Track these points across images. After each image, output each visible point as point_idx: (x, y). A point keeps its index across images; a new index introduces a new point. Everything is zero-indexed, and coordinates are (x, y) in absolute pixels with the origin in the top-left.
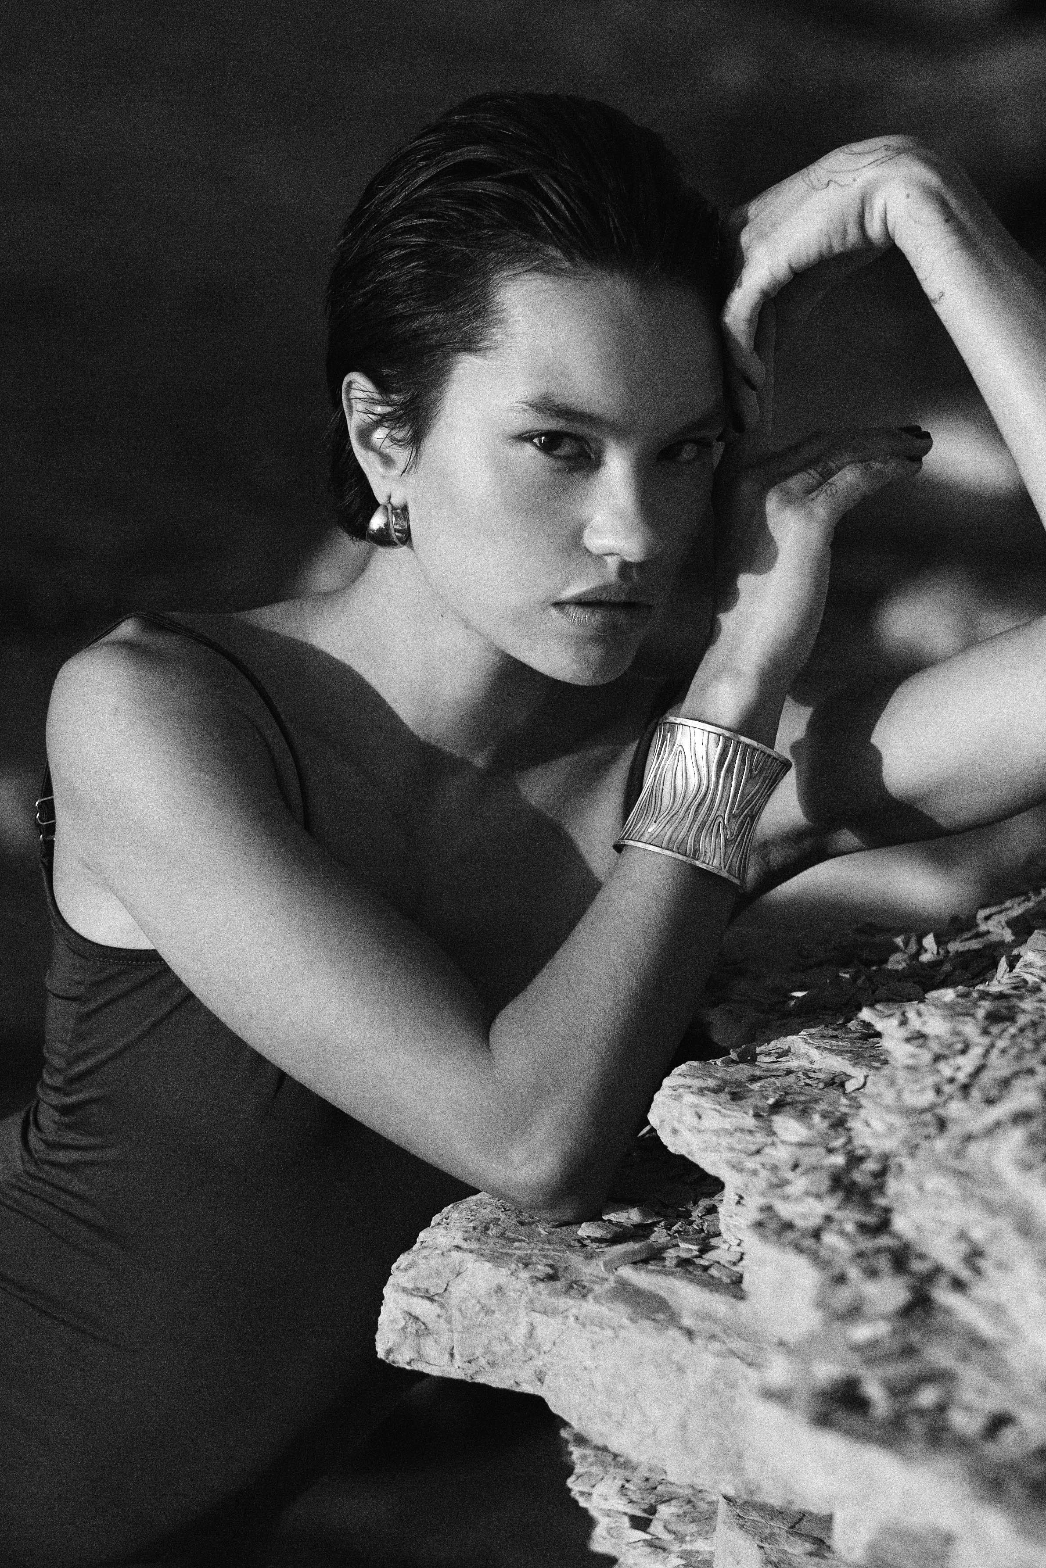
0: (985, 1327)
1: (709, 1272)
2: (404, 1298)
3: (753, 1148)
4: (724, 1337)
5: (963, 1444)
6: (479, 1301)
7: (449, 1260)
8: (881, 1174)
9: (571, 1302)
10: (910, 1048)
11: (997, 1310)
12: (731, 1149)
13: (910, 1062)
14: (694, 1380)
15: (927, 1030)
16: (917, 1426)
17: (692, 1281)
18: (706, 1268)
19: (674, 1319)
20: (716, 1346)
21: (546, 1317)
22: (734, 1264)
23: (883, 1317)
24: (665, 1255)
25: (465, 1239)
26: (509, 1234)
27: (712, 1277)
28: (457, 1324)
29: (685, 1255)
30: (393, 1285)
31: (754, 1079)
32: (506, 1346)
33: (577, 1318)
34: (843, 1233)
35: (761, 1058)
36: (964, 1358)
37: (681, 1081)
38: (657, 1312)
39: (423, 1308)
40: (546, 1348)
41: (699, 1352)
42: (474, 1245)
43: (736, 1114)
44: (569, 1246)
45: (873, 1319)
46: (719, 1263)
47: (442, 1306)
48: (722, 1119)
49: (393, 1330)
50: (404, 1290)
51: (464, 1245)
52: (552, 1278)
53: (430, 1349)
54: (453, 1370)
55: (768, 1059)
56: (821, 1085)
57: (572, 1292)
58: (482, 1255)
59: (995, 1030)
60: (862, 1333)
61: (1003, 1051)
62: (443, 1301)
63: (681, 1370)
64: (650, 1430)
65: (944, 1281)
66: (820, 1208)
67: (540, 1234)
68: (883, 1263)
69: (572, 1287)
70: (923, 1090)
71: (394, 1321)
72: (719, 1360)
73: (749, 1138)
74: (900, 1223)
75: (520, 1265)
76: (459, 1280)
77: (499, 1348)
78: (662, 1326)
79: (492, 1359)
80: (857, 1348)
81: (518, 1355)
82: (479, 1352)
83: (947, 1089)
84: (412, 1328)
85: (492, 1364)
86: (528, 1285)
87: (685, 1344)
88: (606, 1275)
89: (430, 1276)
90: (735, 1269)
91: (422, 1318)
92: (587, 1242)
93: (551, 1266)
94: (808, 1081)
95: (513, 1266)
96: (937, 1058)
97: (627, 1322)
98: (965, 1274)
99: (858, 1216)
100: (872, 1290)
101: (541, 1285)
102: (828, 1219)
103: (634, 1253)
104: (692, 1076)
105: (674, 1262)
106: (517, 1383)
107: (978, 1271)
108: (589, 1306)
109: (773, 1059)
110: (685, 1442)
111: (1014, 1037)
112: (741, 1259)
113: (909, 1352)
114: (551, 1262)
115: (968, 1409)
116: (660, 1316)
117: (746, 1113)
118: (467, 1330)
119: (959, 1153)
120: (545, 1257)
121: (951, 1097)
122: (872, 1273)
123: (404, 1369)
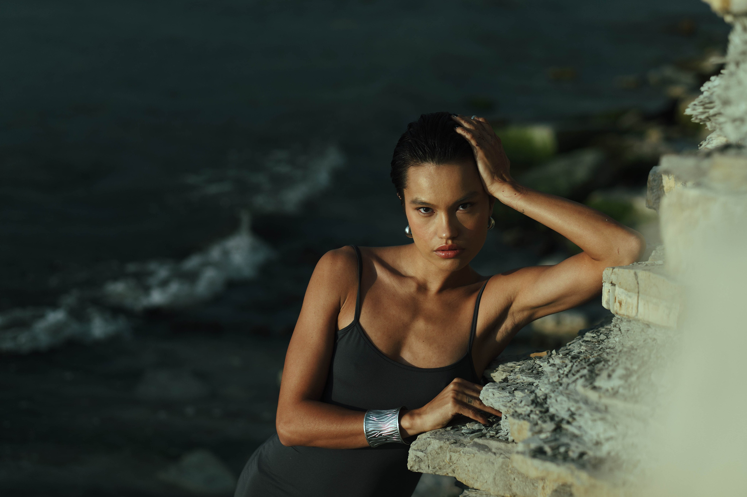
0: (576, 432)
1: (499, 438)
2: (415, 452)
3: (509, 400)
4: (504, 454)
5: (573, 460)
6: (436, 451)
7: (426, 441)
8: (545, 399)
9: (461, 449)
10: (551, 368)
11: (580, 428)
12: (503, 401)
13: (552, 371)
14: (497, 466)
15: (555, 363)
16: (560, 457)
17: (494, 440)
18: (498, 437)
19: (490, 450)
20: (502, 456)
21: (454, 453)
22: (506, 435)
23: (548, 431)
24: (486, 435)
25: (431, 435)
26: (443, 433)
27: (500, 439)
28: (430, 458)
29: (492, 435)
30: (411, 449)
31: (508, 386)
32: (444, 463)
33: (463, 452)
34: (536, 414)
35: (509, 381)
36: (571, 440)
37: (488, 387)
38: (485, 449)
39: (420, 454)
40: (455, 462)
41: (498, 458)
42: (433, 437)
43: (504, 393)
44: (460, 435)
45: (546, 432)
46: (502, 436)
47: (425, 453)
48: (500, 394)
49: (412, 461)
50: (415, 450)
51: (431, 437)
52: (455, 443)
53: (423, 465)
54: (429, 471)
55: (511, 381)
56: (527, 385)
57: (461, 446)
58: (436, 438)
59: (574, 361)
60: (543, 436)
61: (577, 366)
62: (425, 452)
63: (493, 463)
64: (486, 481)
65: (564, 422)
66: (529, 409)
67: (451, 433)
68: (548, 419)
69: (461, 445)
70: (555, 377)
71: (412, 458)
72: (504, 460)
73: (508, 398)
74: (552, 410)
75: (446, 440)
76: (430, 446)
77: (442, 464)
78: (487, 452)
79: (440, 467)
80: (541, 440)
81: (447, 466)
82: (436, 465)
83: (562, 376)
84: (417, 460)
85: (440, 469)
86: (449, 445)
87: (494, 456)
88: (470, 441)
89: (421, 446)
90: (506, 437)
91: (420, 457)
92: (465, 434)
93: (455, 440)
94: (523, 385)
95: (444, 441)
96: (558, 369)
97: (477, 452)
98: (570, 420)
99: (540, 409)
100: (544, 426)
101: (452, 445)
102: (531, 411)
103: (478, 434)
104: (491, 386)
105: (489, 436)
106: (447, 474)
107: (574, 419)
108: (466, 449)
109: (513, 381)
110: (495, 483)
111: (579, 362)
112: (508, 434)
113: (556, 440)
114: (455, 439)
115: (573, 452)
116: (486, 450)
117: (507, 393)
118: (433, 459)
119: (567, 389)
120: (453, 438)
121: (563, 377)
122: (545, 422)
123: (416, 472)
